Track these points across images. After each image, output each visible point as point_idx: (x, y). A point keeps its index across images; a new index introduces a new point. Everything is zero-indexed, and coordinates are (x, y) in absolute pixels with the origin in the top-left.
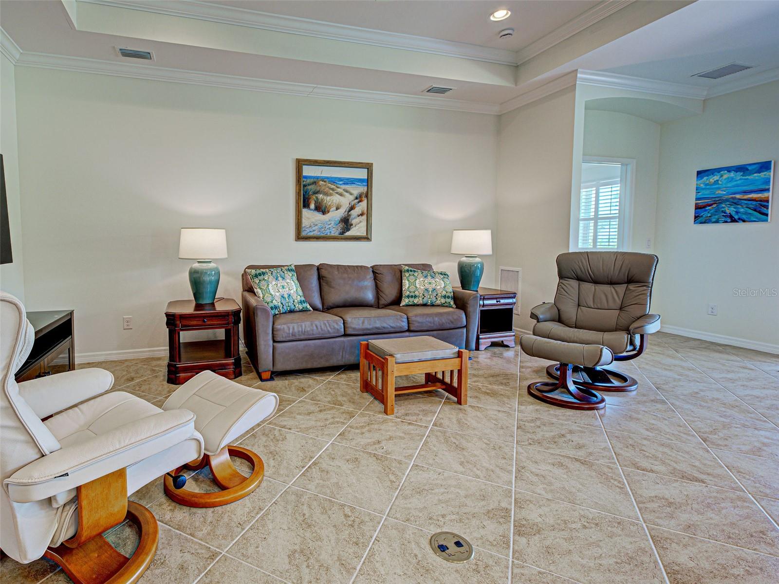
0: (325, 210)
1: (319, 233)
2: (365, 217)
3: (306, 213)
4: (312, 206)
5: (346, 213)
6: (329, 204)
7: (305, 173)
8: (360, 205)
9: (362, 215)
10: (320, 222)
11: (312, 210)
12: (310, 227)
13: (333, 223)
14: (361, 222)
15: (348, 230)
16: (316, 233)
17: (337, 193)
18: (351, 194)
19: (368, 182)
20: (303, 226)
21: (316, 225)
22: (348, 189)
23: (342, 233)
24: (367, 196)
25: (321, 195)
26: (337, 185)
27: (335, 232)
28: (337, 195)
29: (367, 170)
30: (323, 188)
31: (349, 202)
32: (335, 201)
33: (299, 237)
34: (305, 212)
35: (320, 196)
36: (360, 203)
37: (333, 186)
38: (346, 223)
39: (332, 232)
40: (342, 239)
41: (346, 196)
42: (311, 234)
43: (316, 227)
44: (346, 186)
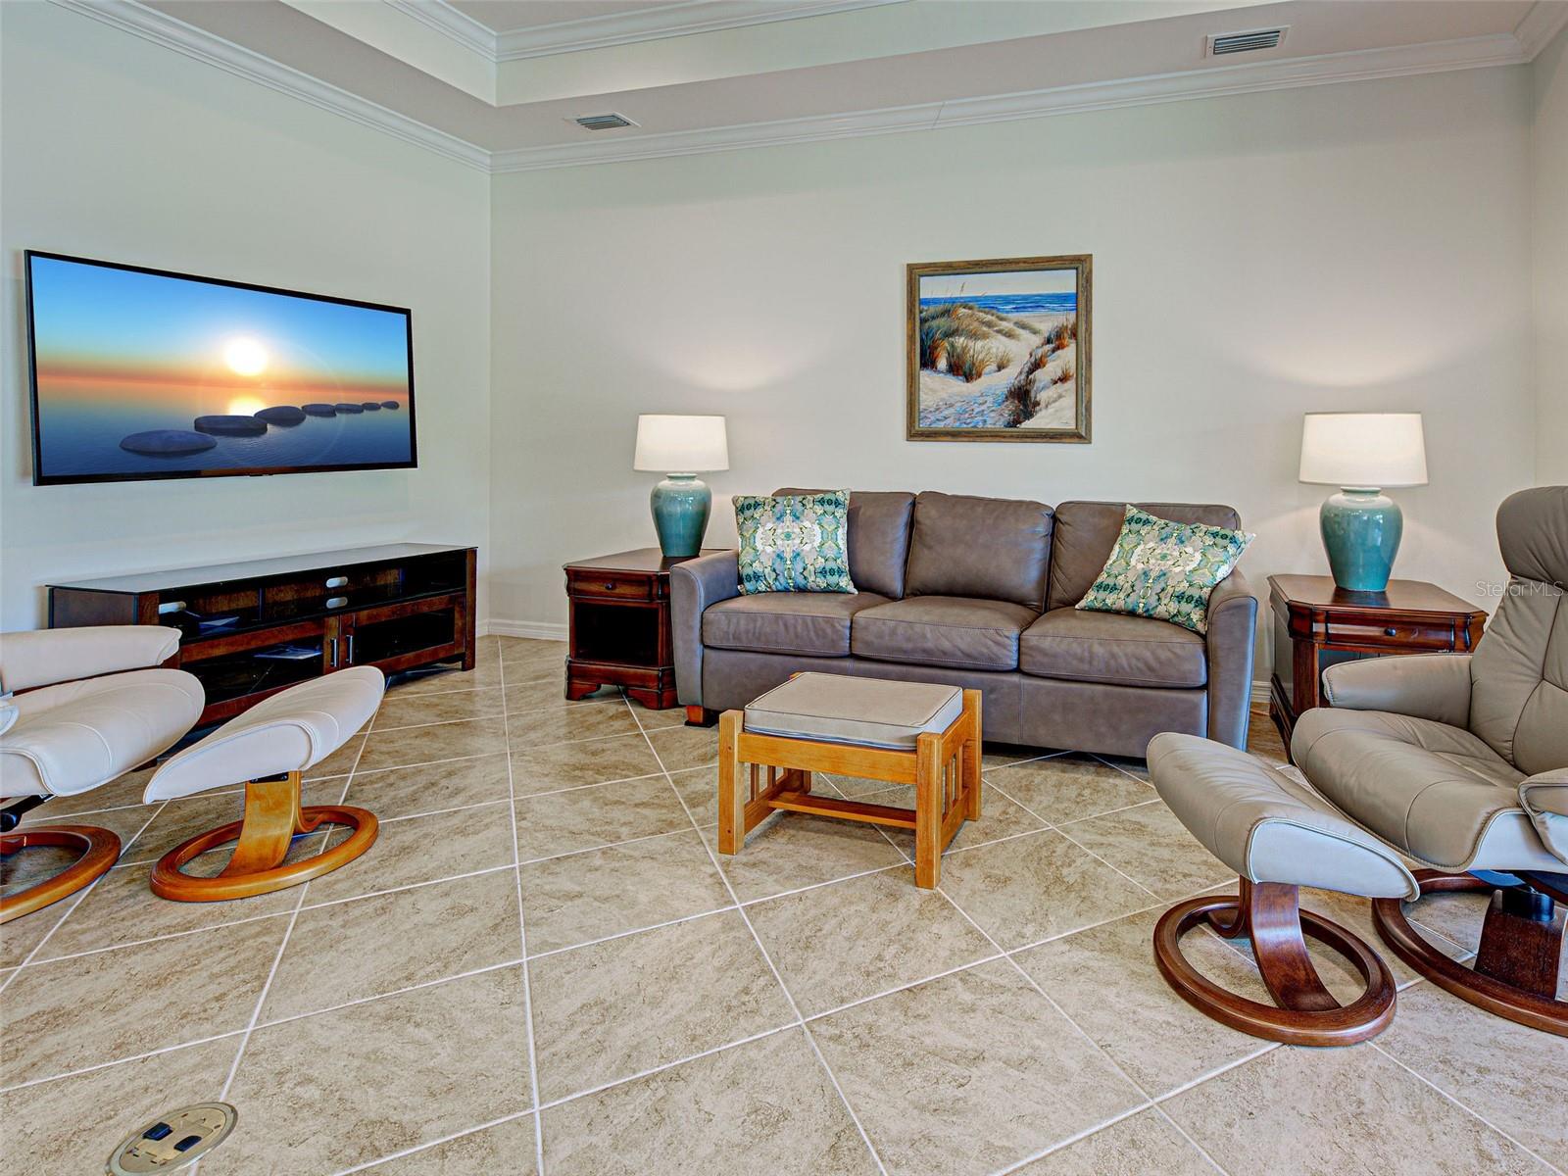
0: (971, 371)
1: (957, 424)
2: (1071, 385)
3: (927, 379)
4: (942, 364)
5: (1023, 377)
6: (980, 357)
7: (924, 294)
8: (1059, 356)
9: (1064, 379)
10: (959, 398)
11: (942, 372)
12: (937, 409)
13: (990, 399)
14: (1060, 397)
15: (1029, 415)
16: (951, 424)
17: (999, 332)
18: (1035, 332)
19: (1081, 300)
20: (922, 407)
21: (951, 406)
22: (1026, 321)
23: (1015, 423)
24: (1074, 334)
25: (962, 339)
26: (999, 314)
27: (996, 421)
28: (1000, 336)
29: (1075, 271)
30: (966, 322)
31: (1029, 351)
32: (994, 350)
33: (915, 434)
34: (926, 377)
35: (960, 341)
36: (1059, 352)
37: (989, 318)
38: (1023, 399)
39: (989, 421)
40: (1012, 437)
41: (1021, 338)
42: (940, 425)
43: (952, 410)
44: (1022, 314)
